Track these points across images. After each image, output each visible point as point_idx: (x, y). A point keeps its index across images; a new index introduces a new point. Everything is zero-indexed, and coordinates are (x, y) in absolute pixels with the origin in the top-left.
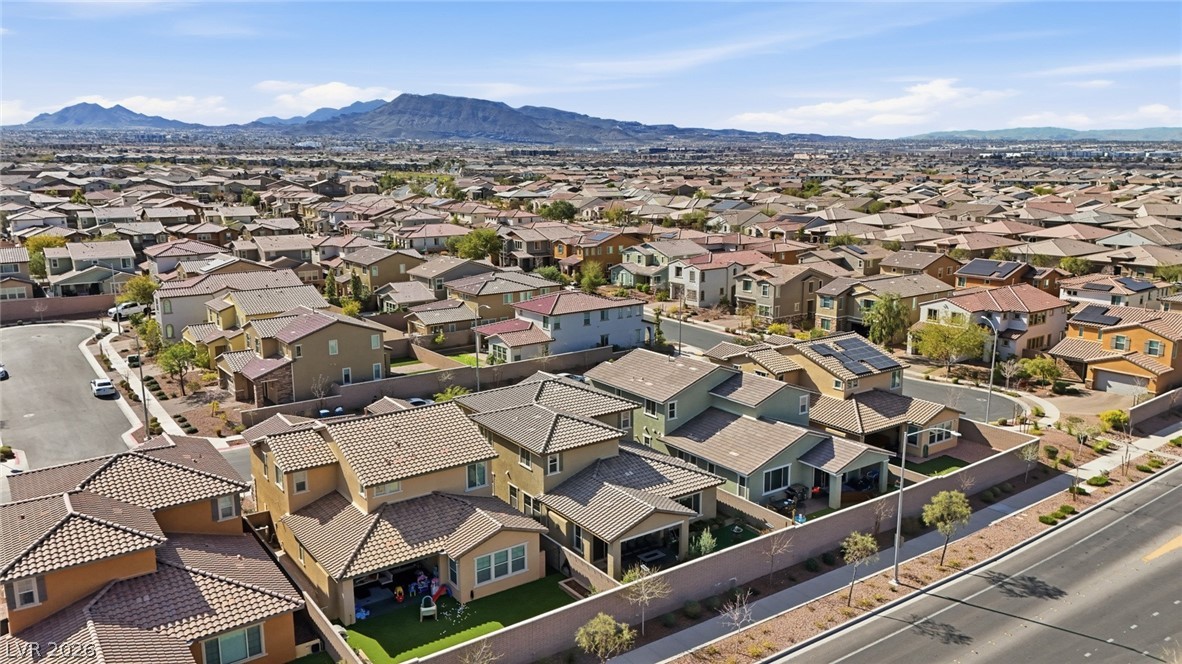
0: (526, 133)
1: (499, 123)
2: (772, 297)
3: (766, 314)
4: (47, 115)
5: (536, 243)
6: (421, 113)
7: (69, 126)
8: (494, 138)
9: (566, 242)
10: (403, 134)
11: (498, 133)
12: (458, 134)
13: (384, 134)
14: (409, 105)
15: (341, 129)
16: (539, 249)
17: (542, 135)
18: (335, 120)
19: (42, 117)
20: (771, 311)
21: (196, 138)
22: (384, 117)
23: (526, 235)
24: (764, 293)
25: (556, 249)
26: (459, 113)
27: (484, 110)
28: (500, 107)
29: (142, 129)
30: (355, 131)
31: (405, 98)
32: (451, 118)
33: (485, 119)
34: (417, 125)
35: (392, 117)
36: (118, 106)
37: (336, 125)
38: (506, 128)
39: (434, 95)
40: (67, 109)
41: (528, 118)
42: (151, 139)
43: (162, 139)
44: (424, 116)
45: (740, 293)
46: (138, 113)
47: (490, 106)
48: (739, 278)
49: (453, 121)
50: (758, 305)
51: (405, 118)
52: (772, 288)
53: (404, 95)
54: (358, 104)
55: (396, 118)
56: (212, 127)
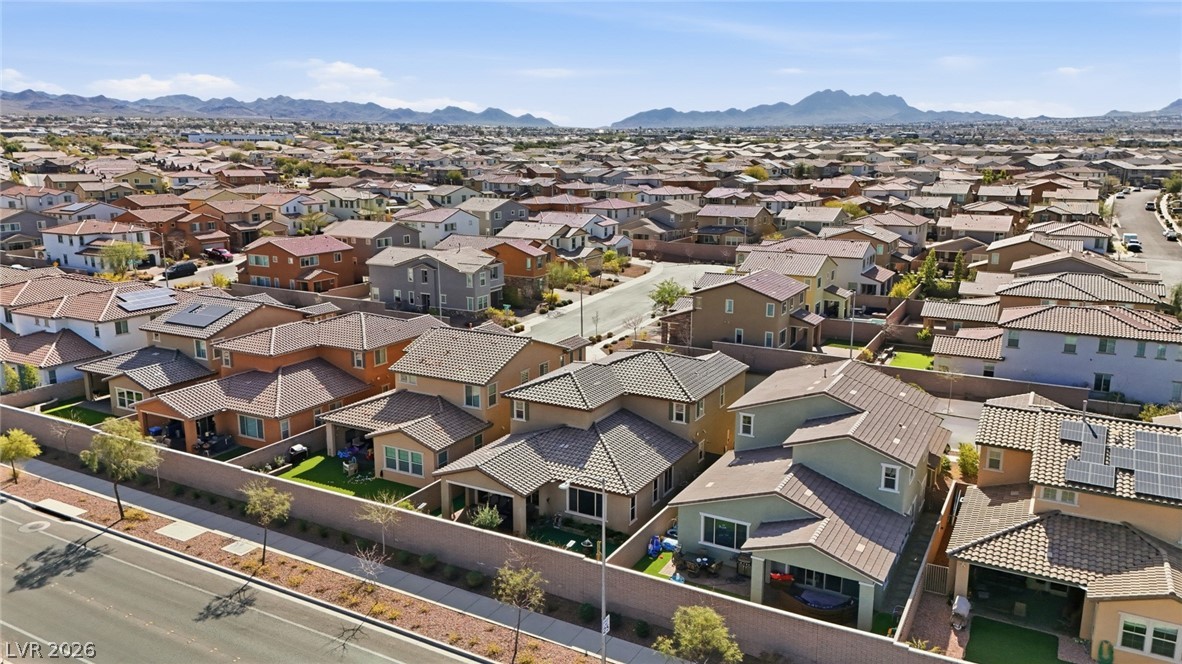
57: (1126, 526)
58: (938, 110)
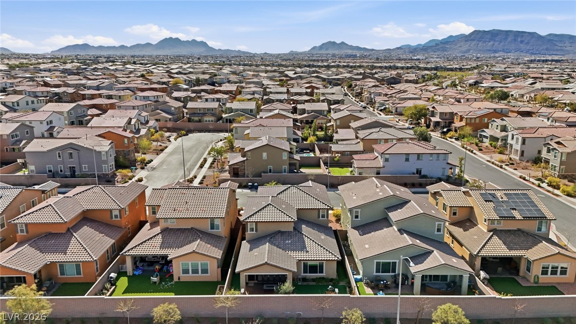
0: (547, 49)
1: (531, 44)
2: (559, 160)
3: (555, 170)
4: (316, 47)
5: (446, 113)
6: (484, 40)
7: (323, 52)
8: (526, 53)
9: (459, 114)
10: (471, 51)
11: (529, 50)
12: (503, 51)
13: (461, 52)
14: (478, 36)
15: (438, 50)
16: (448, 117)
17: (557, 50)
18: (437, 45)
19: (314, 48)
20: (557, 169)
21: (369, 56)
22: (463, 43)
23: (440, 109)
24: (555, 157)
25: (455, 117)
26: (506, 39)
27: (522, 36)
28: (533, 35)
29: (350, 52)
30: (445, 51)
31: (475, 32)
32: (501, 42)
33: (522, 42)
34: (480, 46)
35: (467, 43)
36: (343, 42)
37: (437, 47)
38: (535, 47)
39: (494, 30)
40: (323, 44)
41: (550, 40)
42: (349, 56)
43: (355, 56)
44: (485, 42)
45: (544, 154)
46: (350, 45)
47: (526, 34)
48: (545, 145)
49: (502, 44)
50: (551, 163)
51: (473, 44)
52: (560, 154)
53: (475, 31)
54: (451, 36)
55: (469, 43)
56: (379, 50)
57: (519, 230)
58: (223, 48)
